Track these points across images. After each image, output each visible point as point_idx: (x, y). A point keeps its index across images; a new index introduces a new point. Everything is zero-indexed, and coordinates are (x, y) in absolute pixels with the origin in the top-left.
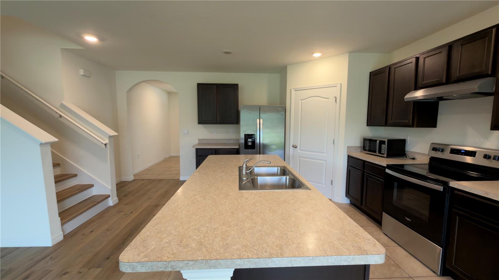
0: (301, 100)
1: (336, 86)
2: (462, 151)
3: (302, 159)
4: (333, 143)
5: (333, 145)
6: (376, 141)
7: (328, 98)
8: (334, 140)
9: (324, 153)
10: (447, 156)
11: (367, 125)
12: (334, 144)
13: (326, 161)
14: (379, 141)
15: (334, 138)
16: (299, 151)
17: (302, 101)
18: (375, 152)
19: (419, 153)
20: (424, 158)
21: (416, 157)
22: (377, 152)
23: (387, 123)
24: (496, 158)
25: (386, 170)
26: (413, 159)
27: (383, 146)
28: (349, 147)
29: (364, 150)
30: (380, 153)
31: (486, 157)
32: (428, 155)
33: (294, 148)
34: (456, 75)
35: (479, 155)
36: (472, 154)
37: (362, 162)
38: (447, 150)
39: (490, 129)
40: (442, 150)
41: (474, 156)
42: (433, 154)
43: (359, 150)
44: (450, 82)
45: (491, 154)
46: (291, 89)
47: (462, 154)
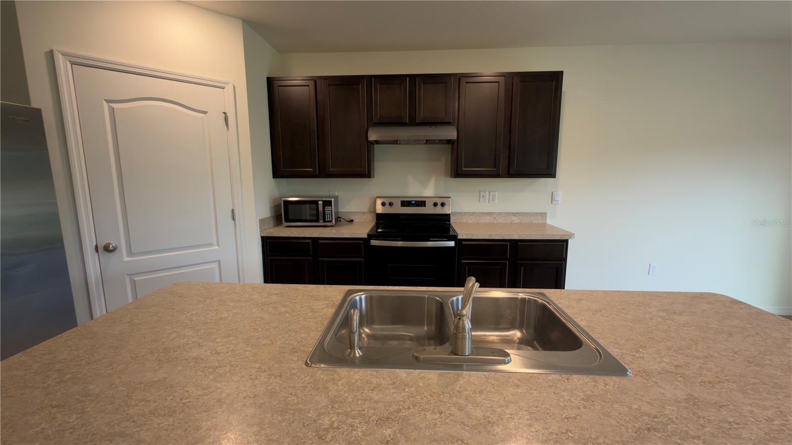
0: (109, 101)
1: (223, 88)
2: (413, 202)
3: (142, 278)
4: (231, 218)
5: (233, 221)
6: (316, 202)
7: (205, 113)
8: (233, 211)
9: (211, 245)
10: (398, 209)
11: (273, 178)
12: (234, 219)
13: (219, 262)
14: (321, 202)
15: (232, 208)
16: (126, 259)
17: (114, 105)
18: (318, 221)
19: (356, 213)
20: (364, 217)
21: (353, 218)
22: (321, 221)
23: (323, 173)
24: (443, 205)
25: (370, 242)
26: (352, 221)
27: (327, 208)
28: (262, 221)
29: (287, 221)
30: (325, 221)
31: (435, 205)
32: (371, 212)
33: (106, 256)
34: (420, 116)
35: (430, 204)
36: (422, 204)
37: (309, 243)
38: (398, 203)
39: (451, 177)
40: (391, 204)
41: (425, 206)
42: (380, 209)
43: (272, 223)
44: (413, 122)
45: (439, 201)
46: (51, 52)
47: (413, 205)
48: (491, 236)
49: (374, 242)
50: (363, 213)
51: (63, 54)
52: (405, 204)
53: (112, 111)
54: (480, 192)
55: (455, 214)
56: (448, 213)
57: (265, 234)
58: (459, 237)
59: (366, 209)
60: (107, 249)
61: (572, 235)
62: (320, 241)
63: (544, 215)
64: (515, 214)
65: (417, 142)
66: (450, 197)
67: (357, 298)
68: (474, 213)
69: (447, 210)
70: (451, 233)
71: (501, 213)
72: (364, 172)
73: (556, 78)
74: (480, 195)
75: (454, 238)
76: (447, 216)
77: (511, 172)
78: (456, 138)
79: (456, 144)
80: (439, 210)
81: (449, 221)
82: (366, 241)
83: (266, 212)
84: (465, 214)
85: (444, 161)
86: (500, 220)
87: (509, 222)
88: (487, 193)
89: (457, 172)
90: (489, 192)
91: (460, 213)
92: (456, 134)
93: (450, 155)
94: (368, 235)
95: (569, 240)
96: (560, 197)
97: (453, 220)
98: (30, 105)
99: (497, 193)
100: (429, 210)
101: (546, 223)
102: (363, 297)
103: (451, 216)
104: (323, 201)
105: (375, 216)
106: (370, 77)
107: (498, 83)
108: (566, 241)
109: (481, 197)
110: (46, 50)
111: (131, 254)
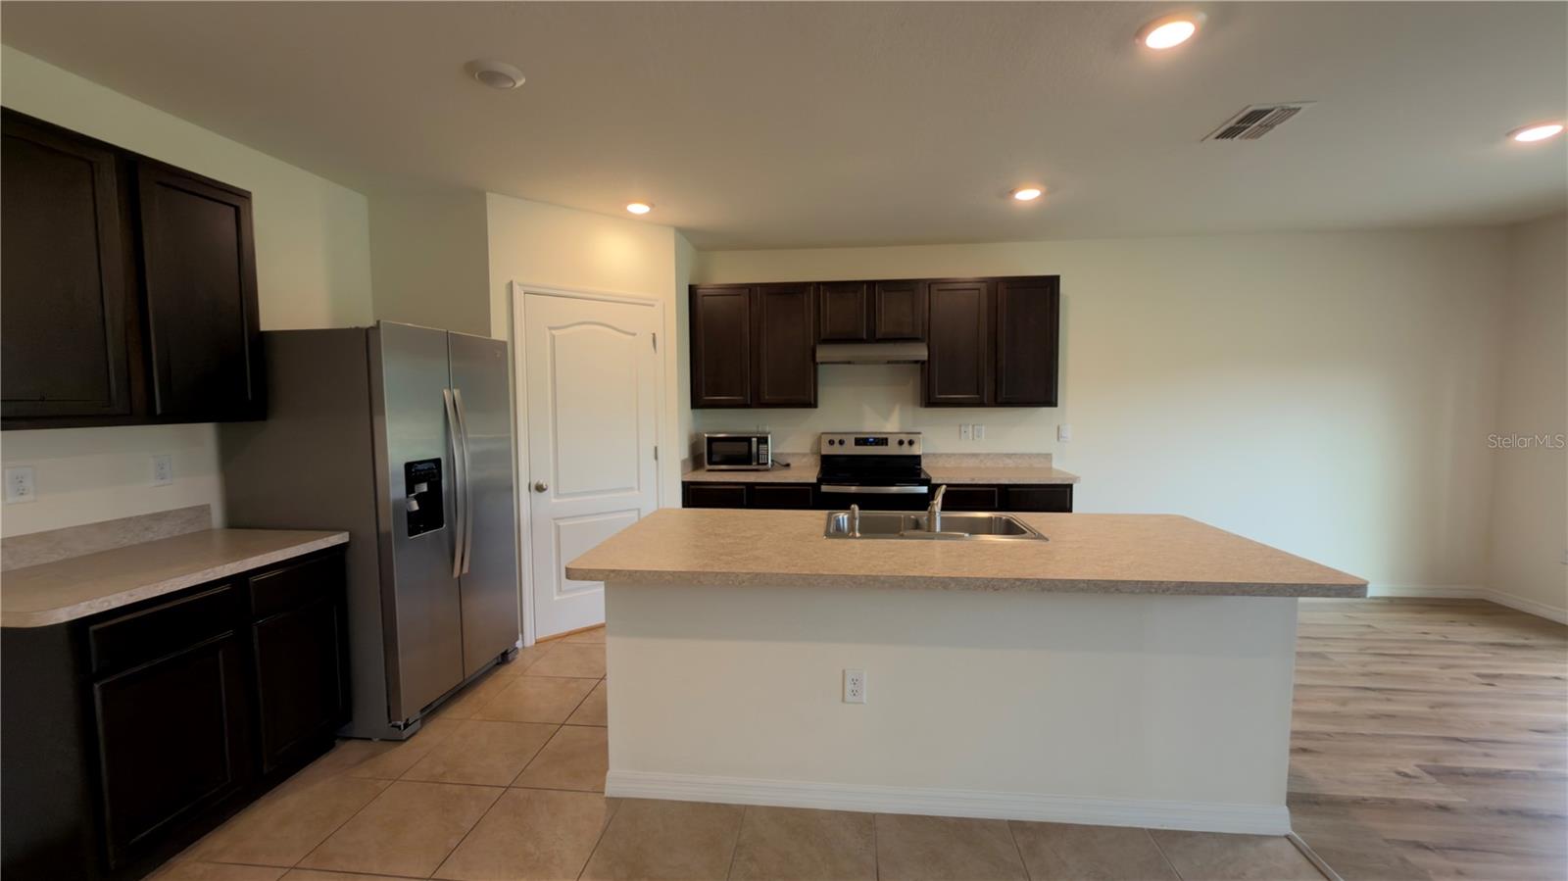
0: (550, 328)
1: (652, 305)
2: (871, 440)
3: (566, 523)
4: (653, 457)
5: (655, 462)
6: (748, 440)
7: (634, 334)
8: (656, 448)
9: (632, 489)
10: (850, 449)
11: (692, 407)
12: (656, 458)
13: (639, 510)
14: (755, 439)
15: (655, 444)
16: (555, 500)
17: (554, 332)
18: (749, 463)
19: (794, 454)
20: (805, 460)
21: (789, 461)
22: (755, 464)
23: (757, 402)
24: (911, 443)
25: (820, 488)
26: (788, 465)
27: (762, 447)
28: (682, 464)
29: (707, 464)
30: (759, 464)
31: (901, 443)
32: (813, 453)
33: (536, 495)
34: (882, 329)
35: (893, 442)
36: (883, 442)
37: (742, 489)
38: (850, 441)
39: (921, 406)
40: (841, 442)
41: (887, 444)
42: (827, 450)
44: (873, 339)
45: (906, 438)
46: (511, 283)
47: (871, 444)
48: (973, 479)
49: (825, 488)
50: (804, 455)
51: (520, 285)
52: (860, 442)
53: (553, 337)
54: (960, 426)
55: (927, 455)
56: (917, 453)
57: (688, 479)
58: (934, 481)
59: (807, 450)
60: (540, 488)
61: (1076, 479)
62: (757, 487)
63: (1048, 457)
64: (1009, 456)
65: (876, 362)
66: (919, 433)
67: (841, 517)
68: (954, 455)
69: (916, 450)
70: (923, 476)
71: (988, 454)
72: (807, 400)
73: (1051, 284)
74: (960, 430)
75: (926, 482)
76: (917, 458)
77: (999, 400)
78: (926, 358)
79: (926, 365)
80: (905, 450)
81: (920, 464)
82: (816, 486)
83: (686, 453)
84: (941, 455)
85: (912, 385)
86: (989, 464)
87: (1001, 466)
88: (970, 427)
89: (929, 399)
90: (973, 426)
91: (934, 454)
92: (926, 353)
93: (919, 377)
94: (818, 479)
95: (1074, 486)
96: (1068, 431)
97: (924, 464)
98: (490, 336)
99: (983, 428)
100: (892, 449)
101: (1051, 468)
102: (846, 517)
103: (922, 458)
104: (758, 438)
105: (819, 458)
106: (819, 284)
107: (977, 292)
108: (1070, 486)
109: (963, 431)
110: (507, 281)
111: (558, 495)
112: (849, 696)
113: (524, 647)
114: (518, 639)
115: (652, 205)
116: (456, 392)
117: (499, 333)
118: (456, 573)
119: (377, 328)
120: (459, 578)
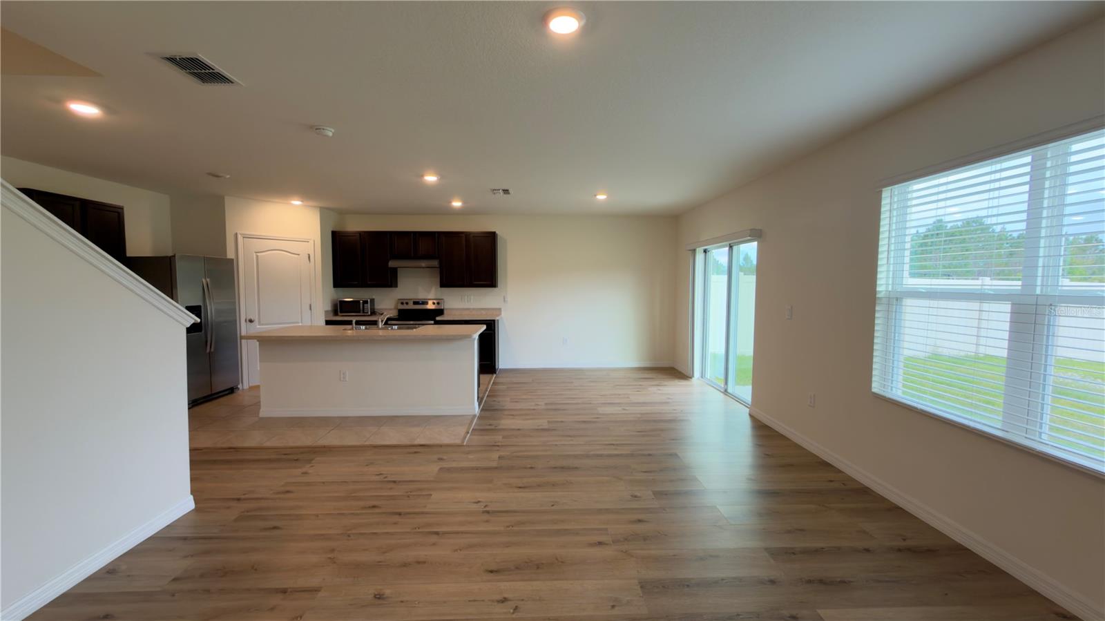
0: (256, 253)
1: (308, 242)
2: (420, 302)
4: (309, 309)
6: (359, 302)
7: (299, 255)
8: (310, 305)
9: (298, 322)
10: (411, 306)
11: (334, 287)
12: (311, 309)
14: (362, 302)
15: (310, 303)
17: (258, 254)
18: (359, 312)
19: (386, 309)
20: (391, 311)
22: (362, 313)
23: (364, 284)
24: (439, 303)
27: (365, 305)
28: (326, 312)
29: (341, 312)
31: (434, 303)
32: (395, 309)
33: (250, 324)
34: (420, 253)
35: (431, 303)
36: (425, 303)
38: (411, 303)
39: (440, 287)
40: (407, 303)
41: (427, 304)
42: (401, 307)
43: (332, 314)
44: (417, 257)
45: (437, 301)
46: (236, 234)
47: (420, 304)
50: (391, 309)
51: (241, 234)
52: (416, 303)
53: (257, 256)
54: (462, 296)
55: (447, 309)
57: (327, 319)
59: (393, 307)
60: (251, 321)
63: (500, 310)
64: (484, 309)
66: (444, 299)
68: (459, 309)
69: (443, 307)
72: (392, 283)
73: (493, 235)
74: (462, 298)
76: (441, 311)
77: (472, 284)
78: (440, 266)
79: (441, 269)
80: (436, 307)
83: (329, 307)
84: (452, 309)
86: (474, 313)
87: (480, 313)
88: (467, 296)
91: (450, 309)
92: (439, 263)
93: (438, 274)
96: (509, 298)
97: (445, 313)
98: (226, 256)
100: (430, 306)
101: (500, 315)
103: (444, 310)
104: (364, 301)
105: (397, 310)
106: (393, 232)
107: (461, 237)
108: (494, 320)
110: (234, 233)
111: (260, 324)
112: (342, 379)
113: (243, 389)
114: (239, 384)
115: (302, 201)
116: (208, 280)
117: (230, 254)
118: (208, 351)
119: (174, 256)
120: (209, 353)
